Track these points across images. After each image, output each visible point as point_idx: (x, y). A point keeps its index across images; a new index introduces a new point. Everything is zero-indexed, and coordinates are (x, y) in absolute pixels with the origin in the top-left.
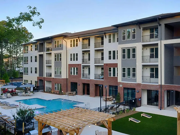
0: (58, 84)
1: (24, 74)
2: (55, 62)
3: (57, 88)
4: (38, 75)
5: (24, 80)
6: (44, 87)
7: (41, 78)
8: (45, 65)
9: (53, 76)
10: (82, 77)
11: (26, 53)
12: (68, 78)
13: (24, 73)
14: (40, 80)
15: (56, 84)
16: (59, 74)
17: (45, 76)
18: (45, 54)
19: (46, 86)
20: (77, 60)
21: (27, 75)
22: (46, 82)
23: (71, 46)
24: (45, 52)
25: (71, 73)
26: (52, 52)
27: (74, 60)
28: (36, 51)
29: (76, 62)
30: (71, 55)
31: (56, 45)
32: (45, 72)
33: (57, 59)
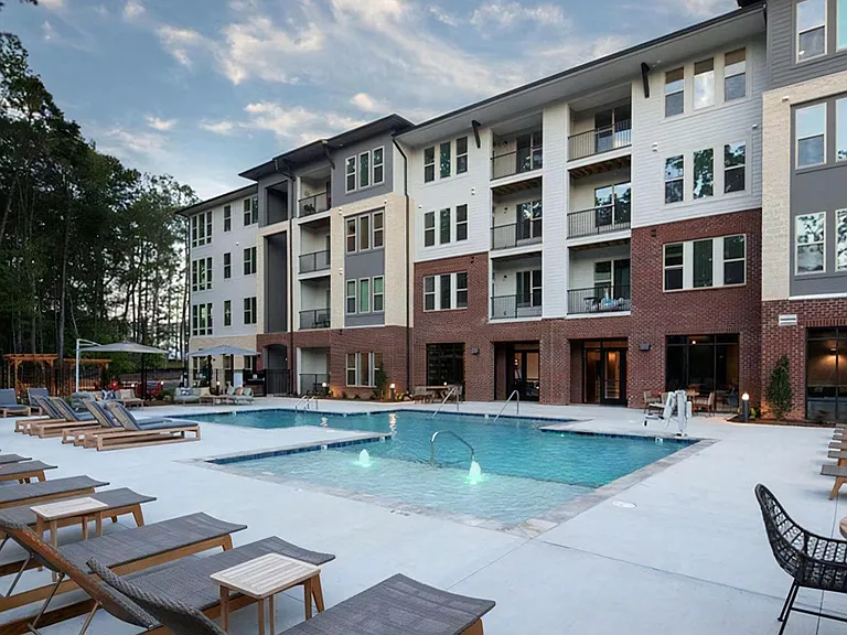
0: (365, 357)
1: (195, 333)
2: (346, 256)
3: (358, 376)
4: (259, 327)
5: (195, 358)
6: (289, 374)
7: (277, 338)
8: (296, 277)
9: (338, 321)
10: (490, 317)
11: (202, 243)
12: (411, 325)
13: (192, 329)
14: (270, 348)
15: (352, 355)
16: (370, 309)
17: (296, 329)
18: (297, 230)
19: (299, 372)
20: (462, 235)
21: (206, 336)
22: (299, 352)
23: (429, 176)
24: (297, 222)
25: (431, 304)
26: (333, 213)
27: (445, 238)
28: (251, 225)
29: (455, 248)
30: (430, 217)
31: (351, 179)
32: (297, 308)
33: (358, 242)
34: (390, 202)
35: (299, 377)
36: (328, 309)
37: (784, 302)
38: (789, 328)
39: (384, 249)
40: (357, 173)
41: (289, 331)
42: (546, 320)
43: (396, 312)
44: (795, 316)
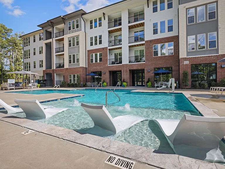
0: (74, 75)
3: (72, 81)
4: (44, 68)
6: (53, 81)
7: (49, 71)
8: (54, 54)
9: (66, 66)
10: (108, 64)
11: (27, 45)
12: (87, 67)
14: (47, 74)
15: (70, 75)
16: (75, 62)
17: (54, 68)
18: (54, 42)
19: (55, 80)
20: (100, 42)
22: (55, 74)
23: (91, 28)
24: (54, 39)
25: (92, 61)
26: (65, 37)
27: (96, 44)
28: (41, 40)
29: (99, 46)
30: (91, 38)
31: (70, 28)
32: (55, 63)
33: (72, 44)
34: (81, 34)
35: (55, 82)
36: (64, 63)
37: (185, 58)
38: (187, 65)
39: (79, 46)
40: (71, 26)
41: (52, 69)
42: (123, 65)
43: (83, 63)
44: (188, 62)
